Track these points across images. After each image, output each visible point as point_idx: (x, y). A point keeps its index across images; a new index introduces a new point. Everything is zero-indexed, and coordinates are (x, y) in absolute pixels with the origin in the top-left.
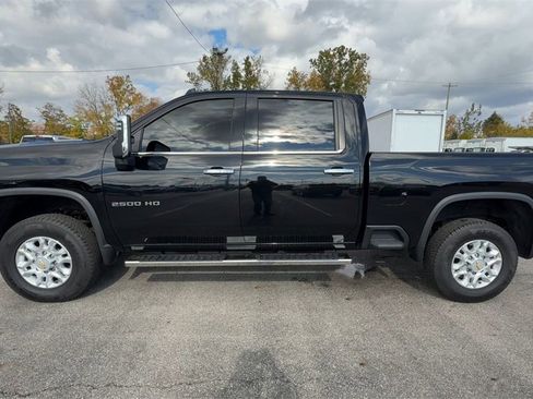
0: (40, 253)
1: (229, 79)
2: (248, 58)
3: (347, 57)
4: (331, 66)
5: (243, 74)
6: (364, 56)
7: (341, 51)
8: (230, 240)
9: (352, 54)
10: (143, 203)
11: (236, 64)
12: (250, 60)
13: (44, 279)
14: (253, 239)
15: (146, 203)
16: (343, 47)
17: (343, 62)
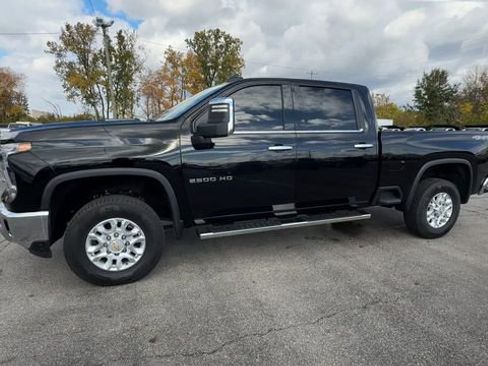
0: (112, 235)
2: (121, 31)
3: (222, 40)
4: (207, 47)
5: (116, 47)
6: (238, 40)
7: (217, 34)
8: (276, 208)
9: (227, 37)
10: (218, 179)
12: (123, 34)
13: (114, 262)
14: (291, 206)
15: (221, 178)
16: (218, 31)
17: (219, 44)
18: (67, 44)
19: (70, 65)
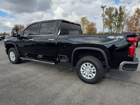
1: (114, 14)
2: (121, 7)
5: (119, 12)
11: (116, 9)
14: (42, 56)
15: (22, 46)
18: (106, 13)
19: (106, 19)
